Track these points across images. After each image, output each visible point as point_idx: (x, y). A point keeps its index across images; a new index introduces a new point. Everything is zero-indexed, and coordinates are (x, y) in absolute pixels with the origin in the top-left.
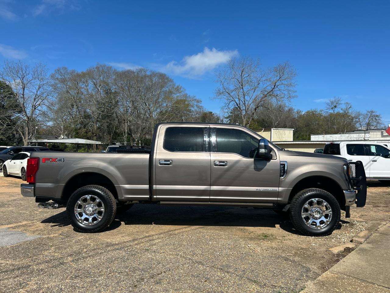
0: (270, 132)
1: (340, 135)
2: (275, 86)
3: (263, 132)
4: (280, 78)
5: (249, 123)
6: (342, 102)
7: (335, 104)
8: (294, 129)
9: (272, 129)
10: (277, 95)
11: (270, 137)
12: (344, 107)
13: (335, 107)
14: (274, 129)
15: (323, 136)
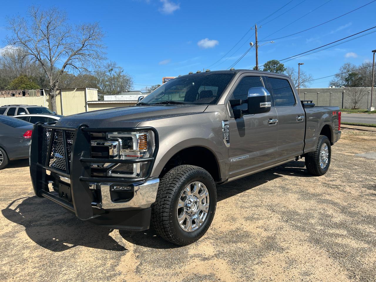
0: (84, 92)
1: (129, 96)
2: (83, 45)
3: (76, 91)
4: (89, 37)
5: (58, 82)
6: (116, 66)
7: (110, 68)
8: (98, 89)
9: (86, 88)
10: (88, 55)
11: (84, 96)
12: (117, 70)
13: (112, 70)
14: (88, 88)
15: (115, 96)
